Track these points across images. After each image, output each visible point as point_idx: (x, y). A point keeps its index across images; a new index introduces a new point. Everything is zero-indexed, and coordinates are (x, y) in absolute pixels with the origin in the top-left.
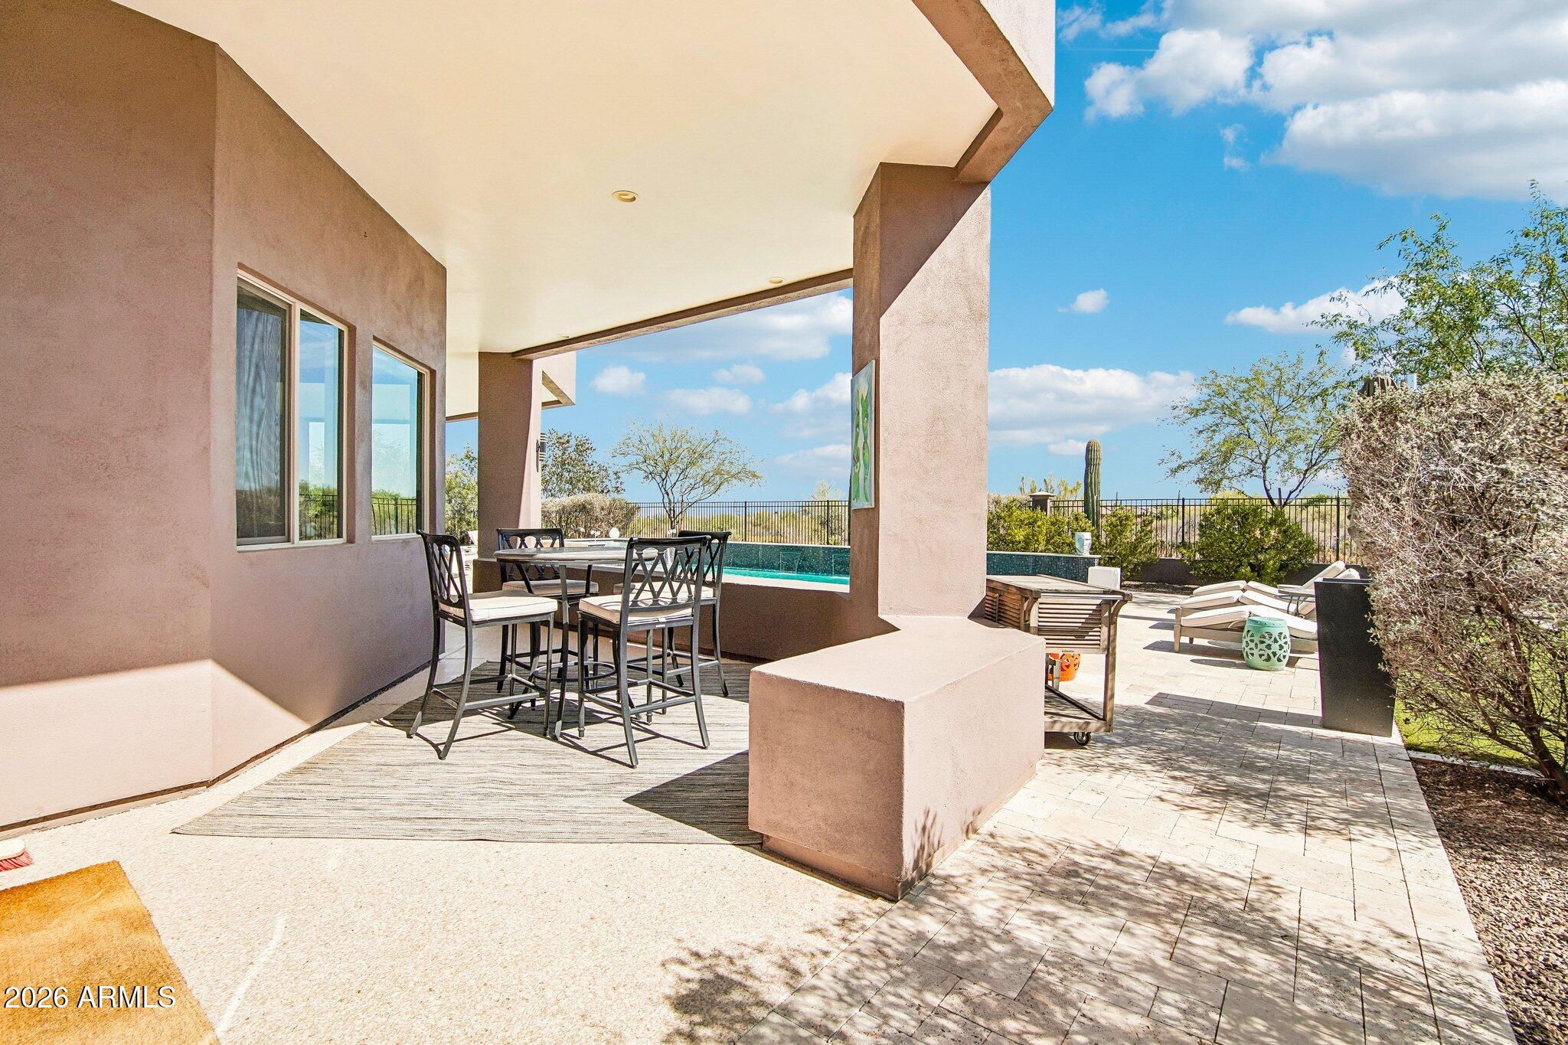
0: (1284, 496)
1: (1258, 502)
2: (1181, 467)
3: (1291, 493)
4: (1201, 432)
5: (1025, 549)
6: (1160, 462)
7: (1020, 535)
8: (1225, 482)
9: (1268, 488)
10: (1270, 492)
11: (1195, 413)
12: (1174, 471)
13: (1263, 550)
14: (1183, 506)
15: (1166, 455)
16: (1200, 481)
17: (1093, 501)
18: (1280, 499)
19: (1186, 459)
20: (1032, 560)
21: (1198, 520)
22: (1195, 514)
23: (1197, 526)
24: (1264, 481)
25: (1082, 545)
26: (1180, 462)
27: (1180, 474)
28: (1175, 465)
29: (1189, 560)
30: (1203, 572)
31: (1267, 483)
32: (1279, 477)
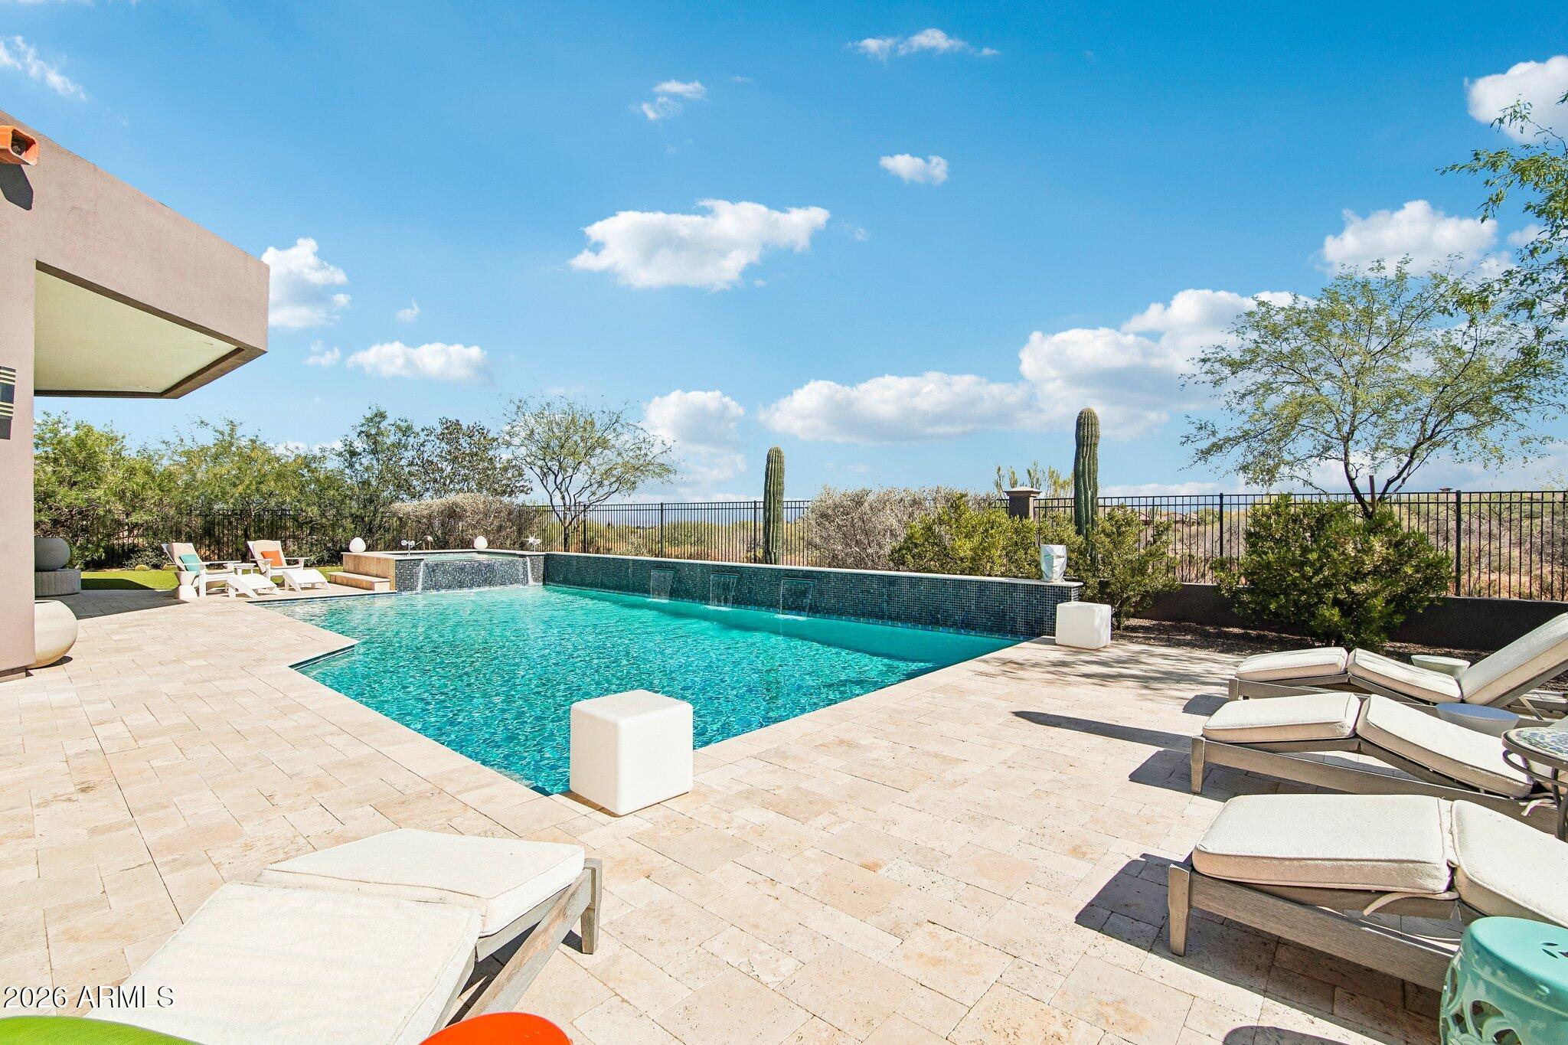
0: (1379, 489)
1: (1341, 498)
2: (1217, 447)
3: (1390, 482)
4: (1244, 396)
5: (972, 571)
6: (1184, 440)
7: (965, 548)
8: (1284, 470)
9: (1353, 475)
10: (1357, 482)
11: (1236, 366)
12: (1206, 453)
13: (1358, 576)
14: (1221, 505)
15: (1192, 430)
16: (1244, 468)
17: (1086, 497)
18: (1373, 493)
19: (1221, 435)
20: (975, 588)
21: (1242, 525)
22: (1239, 516)
23: (1242, 536)
24: (1346, 466)
25: (1051, 567)
26: (1213, 440)
27: (1215, 459)
28: (1205, 444)
29: (1230, 590)
30: (1254, 610)
31: (1350, 467)
32: (1367, 461)
